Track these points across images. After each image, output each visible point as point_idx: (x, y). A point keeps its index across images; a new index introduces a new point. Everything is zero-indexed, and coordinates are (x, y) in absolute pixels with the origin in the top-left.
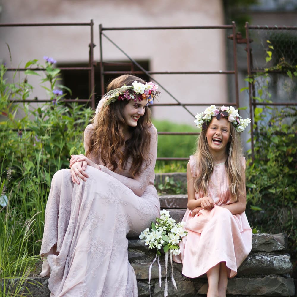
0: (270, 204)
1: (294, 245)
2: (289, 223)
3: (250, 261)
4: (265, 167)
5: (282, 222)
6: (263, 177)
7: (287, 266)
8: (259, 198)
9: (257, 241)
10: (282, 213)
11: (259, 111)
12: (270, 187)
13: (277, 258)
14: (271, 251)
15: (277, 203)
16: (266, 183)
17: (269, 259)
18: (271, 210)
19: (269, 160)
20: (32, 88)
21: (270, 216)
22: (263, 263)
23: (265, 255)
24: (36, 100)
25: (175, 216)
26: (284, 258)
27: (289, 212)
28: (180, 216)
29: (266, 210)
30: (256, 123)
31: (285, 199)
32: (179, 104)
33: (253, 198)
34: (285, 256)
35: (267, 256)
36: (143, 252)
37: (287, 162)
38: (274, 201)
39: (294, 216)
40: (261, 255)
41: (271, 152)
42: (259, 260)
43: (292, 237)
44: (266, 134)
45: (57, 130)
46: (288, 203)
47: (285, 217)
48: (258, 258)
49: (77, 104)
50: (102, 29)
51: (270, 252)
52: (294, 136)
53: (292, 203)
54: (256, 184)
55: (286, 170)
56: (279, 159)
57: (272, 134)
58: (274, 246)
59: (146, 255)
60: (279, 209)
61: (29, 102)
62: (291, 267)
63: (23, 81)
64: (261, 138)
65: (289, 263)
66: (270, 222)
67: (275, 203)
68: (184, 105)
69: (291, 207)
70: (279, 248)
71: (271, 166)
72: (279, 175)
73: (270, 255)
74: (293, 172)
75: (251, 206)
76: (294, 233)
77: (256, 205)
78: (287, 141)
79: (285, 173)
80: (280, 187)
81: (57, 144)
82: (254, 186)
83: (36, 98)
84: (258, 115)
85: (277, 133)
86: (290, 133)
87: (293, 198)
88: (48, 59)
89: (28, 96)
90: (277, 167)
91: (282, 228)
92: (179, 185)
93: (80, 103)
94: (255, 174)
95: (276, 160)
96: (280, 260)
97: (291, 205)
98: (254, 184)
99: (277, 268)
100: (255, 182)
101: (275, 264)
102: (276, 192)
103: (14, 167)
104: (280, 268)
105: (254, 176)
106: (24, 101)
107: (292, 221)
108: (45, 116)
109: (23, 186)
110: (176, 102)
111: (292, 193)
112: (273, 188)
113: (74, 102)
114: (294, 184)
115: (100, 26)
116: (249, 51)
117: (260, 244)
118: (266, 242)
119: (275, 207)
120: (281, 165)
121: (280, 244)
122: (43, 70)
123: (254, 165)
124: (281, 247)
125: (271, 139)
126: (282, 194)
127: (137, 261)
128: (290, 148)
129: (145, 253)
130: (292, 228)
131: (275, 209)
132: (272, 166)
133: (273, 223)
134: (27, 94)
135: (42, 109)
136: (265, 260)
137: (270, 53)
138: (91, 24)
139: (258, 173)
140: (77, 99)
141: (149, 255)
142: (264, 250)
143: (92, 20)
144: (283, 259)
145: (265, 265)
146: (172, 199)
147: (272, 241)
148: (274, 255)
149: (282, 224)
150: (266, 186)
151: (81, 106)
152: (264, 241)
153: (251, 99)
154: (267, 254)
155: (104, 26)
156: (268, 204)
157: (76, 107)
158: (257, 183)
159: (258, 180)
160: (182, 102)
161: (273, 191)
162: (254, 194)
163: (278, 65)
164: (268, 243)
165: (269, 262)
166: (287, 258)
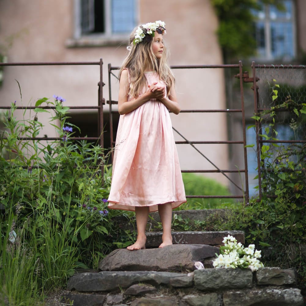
0: (278, 240)
1: (302, 280)
2: (298, 259)
3: (261, 294)
4: (273, 203)
5: (290, 258)
6: (271, 214)
7: (298, 299)
8: (267, 234)
9: (267, 274)
10: (291, 249)
11: (266, 149)
12: (278, 223)
13: (288, 291)
14: (281, 284)
15: (285, 240)
16: (274, 219)
17: (280, 292)
18: (280, 246)
19: (276, 197)
20: (41, 125)
21: (278, 252)
22: (274, 297)
23: (276, 289)
24: (46, 138)
25: (184, 250)
26: (295, 291)
27: (297, 248)
28: (190, 250)
29: (274, 246)
30: (263, 160)
31: (293, 235)
32: (187, 142)
33: (261, 234)
34: (296, 289)
35: (278, 290)
36: (153, 286)
37: (294, 198)
38: (283, 237)
39: (302, 252)
40: (272, 288)
41: (278, 189)
42: (270, 293)
43: (301, 273)
44: (273, 171)
45: (66, 167)
46: (296, 239)
47: (294, 253)
48: (268, 291)
49: (86, 141)
50: (111, 69)
51: (281, 286)
52: (301, 172)
53: (300, 239)
54: (264, 220)
55: (294, 206)
56: (287, 196)
57: (279, 171)
58: (285, 280)
59: (157, 289)
60: (287, 245)
61: (39, 139)
62: (302, 300)
63: (33, 119)
64: (268, 175)
65: (300, 296)
66: (279, 258)
67: (283, 239)
68: (192, 143)
69: (299, 243)
70: (290, 282)
71: (278, 202)
72: (287, 211)
73: (281, 288)
74: (301, 209)
75: (259, 242)
76: (302, 269)
77: (265, 241)
78: (293, 178)
79: (293, 210)
80: (288, 224)
81: (66, 180)
82: (262, 222)
83: (46, 136)
84: (264, 152)
85: (284, 170)
86: (297, 170)
87: (301, 234)
88: (57, 98)
89: (38, 134)
90: (285, 204)
91: (290, 264)
92: (187, 222)
93: (88, 141)
94: (263, 210)
95: (284, 197)
96: (291, 293)
97: (299, 242)
98: (262, 220)
99: (288, 302)
100: (263, 219)
101: (286, 298)
102: (285, 228)
103: (24, 203)
104: (291, 301)
105: (262, 213)
106: (34, 139)
107: (301, 257)
108: (55, 153)
109: (34, 221)
110: (184, 140)
111: (300, 230)
112: (281, 224)
113: (83, 140)
114: (302, 221)
115: (109, 65)
116: (255, 89)
117: (271, 277)
118: (277, 275)
119: (283, 243)
120: (288, 202)
121: (290, 277)
122: (53, 108)
123: (262, 201)
124: (291, 281)
125: (279, 176)
126: (290, 230)
127: (147, 294)
128: (297, 184)
129: (156, 287)
130: (300, 264)
131: (283, 245)
132: (280, 203)
133: (281, 259)
134: (37, 131)
135: (52, 147)
136: (275, 293)
137: (276, 92)
138: (100, 63)
139: (266, 209)
140: (86, 137)
141: (160, 289)
142: (274, 283)
143: (101, 60)
144: (294, 293)
145: (276, 298)
146: (181, 235)
147: (282, 274)
148: (284, 289)
149: (290, 260)
150: (274, 222)
151: (90, 144)
152: (275, 274)
153: (257, 137)
154: (278, 288)
155: (113, 66)
156: (276, 241)
157: (85, 145)
158: (266, 219)
159: (266, 216)
160: (190, 140)
161: (282, 227)
162: (262, 230)
163: (284, 103)
164: (279, 276)
165: (280, 296)
166: (298, 291)
